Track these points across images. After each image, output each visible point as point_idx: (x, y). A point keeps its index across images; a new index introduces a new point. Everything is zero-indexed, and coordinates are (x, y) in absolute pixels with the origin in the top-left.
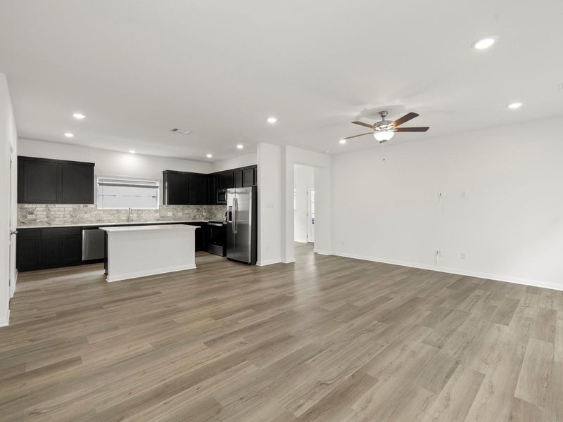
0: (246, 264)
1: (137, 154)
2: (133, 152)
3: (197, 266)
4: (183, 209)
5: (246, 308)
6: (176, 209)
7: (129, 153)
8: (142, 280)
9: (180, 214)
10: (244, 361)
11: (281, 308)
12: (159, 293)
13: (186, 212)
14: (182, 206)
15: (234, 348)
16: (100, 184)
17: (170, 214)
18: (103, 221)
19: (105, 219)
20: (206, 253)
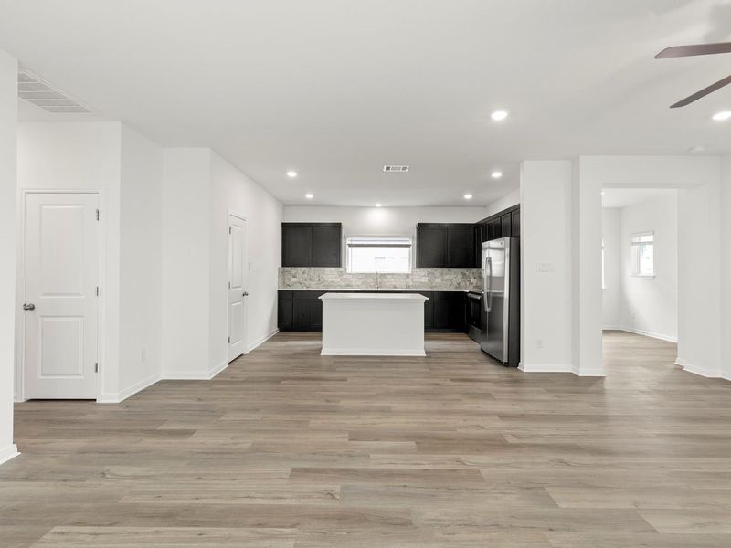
0: (499, 362)
1: (384, 207)
2: (378, 205)
3: (426, 353)
4: (442, 274)
5: (408, 437)
6: (433, 274)
7: (375, 207)
8: (343, 360)
9: (438, 280)
10: (293, 526)
11: (463, 458)
12: (345, 380)
13: (447, 277)
14: (440, 269)
15: (309, 497)
16: (350, 245)
17: (425, 280)
18: (351, 286)
19: (353, 283)
20: (464, 336)
